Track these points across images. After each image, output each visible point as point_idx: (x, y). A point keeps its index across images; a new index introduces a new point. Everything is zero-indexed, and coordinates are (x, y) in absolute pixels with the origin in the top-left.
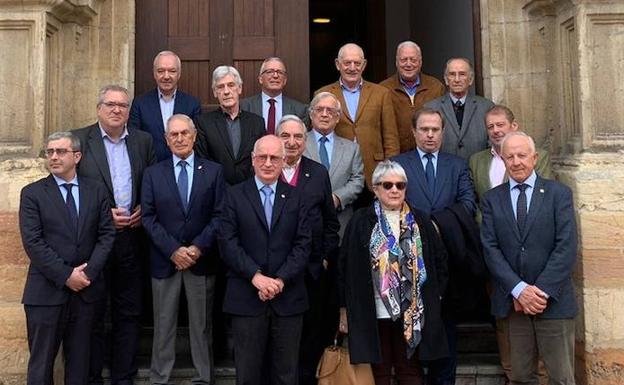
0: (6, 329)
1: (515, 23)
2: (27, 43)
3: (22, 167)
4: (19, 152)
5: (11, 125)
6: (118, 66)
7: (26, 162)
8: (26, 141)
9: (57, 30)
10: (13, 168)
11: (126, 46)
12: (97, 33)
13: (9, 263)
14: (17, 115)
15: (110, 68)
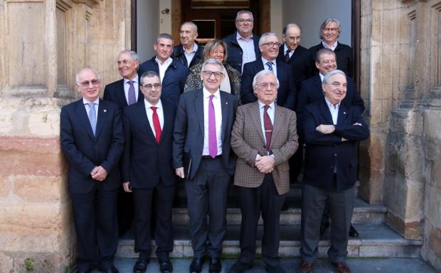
0: (30, 221)
1: (389, 10)
2: (43, 12)
3: (40, 104)
4: (38, 93)
5: (34, 73)
6: (118, 37)
7: (43, 101)
8: (44, 86)
9: (70, 7)
10: (34, 105)
11: (123, 23)
12: (103, 14)
13: (31, 174)
14: (38, 67)
15: (112, 38)
